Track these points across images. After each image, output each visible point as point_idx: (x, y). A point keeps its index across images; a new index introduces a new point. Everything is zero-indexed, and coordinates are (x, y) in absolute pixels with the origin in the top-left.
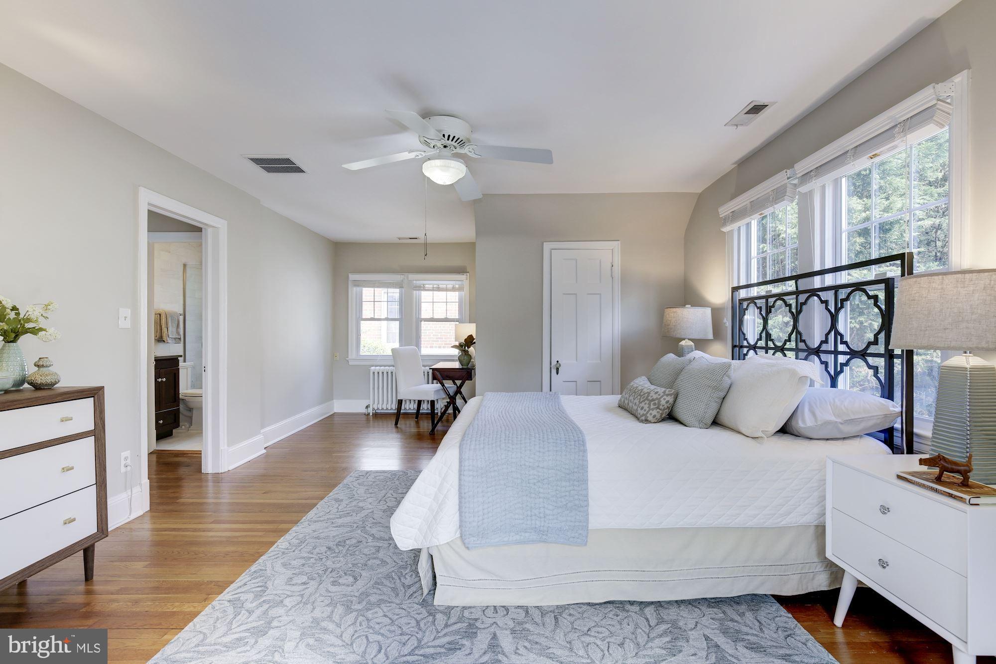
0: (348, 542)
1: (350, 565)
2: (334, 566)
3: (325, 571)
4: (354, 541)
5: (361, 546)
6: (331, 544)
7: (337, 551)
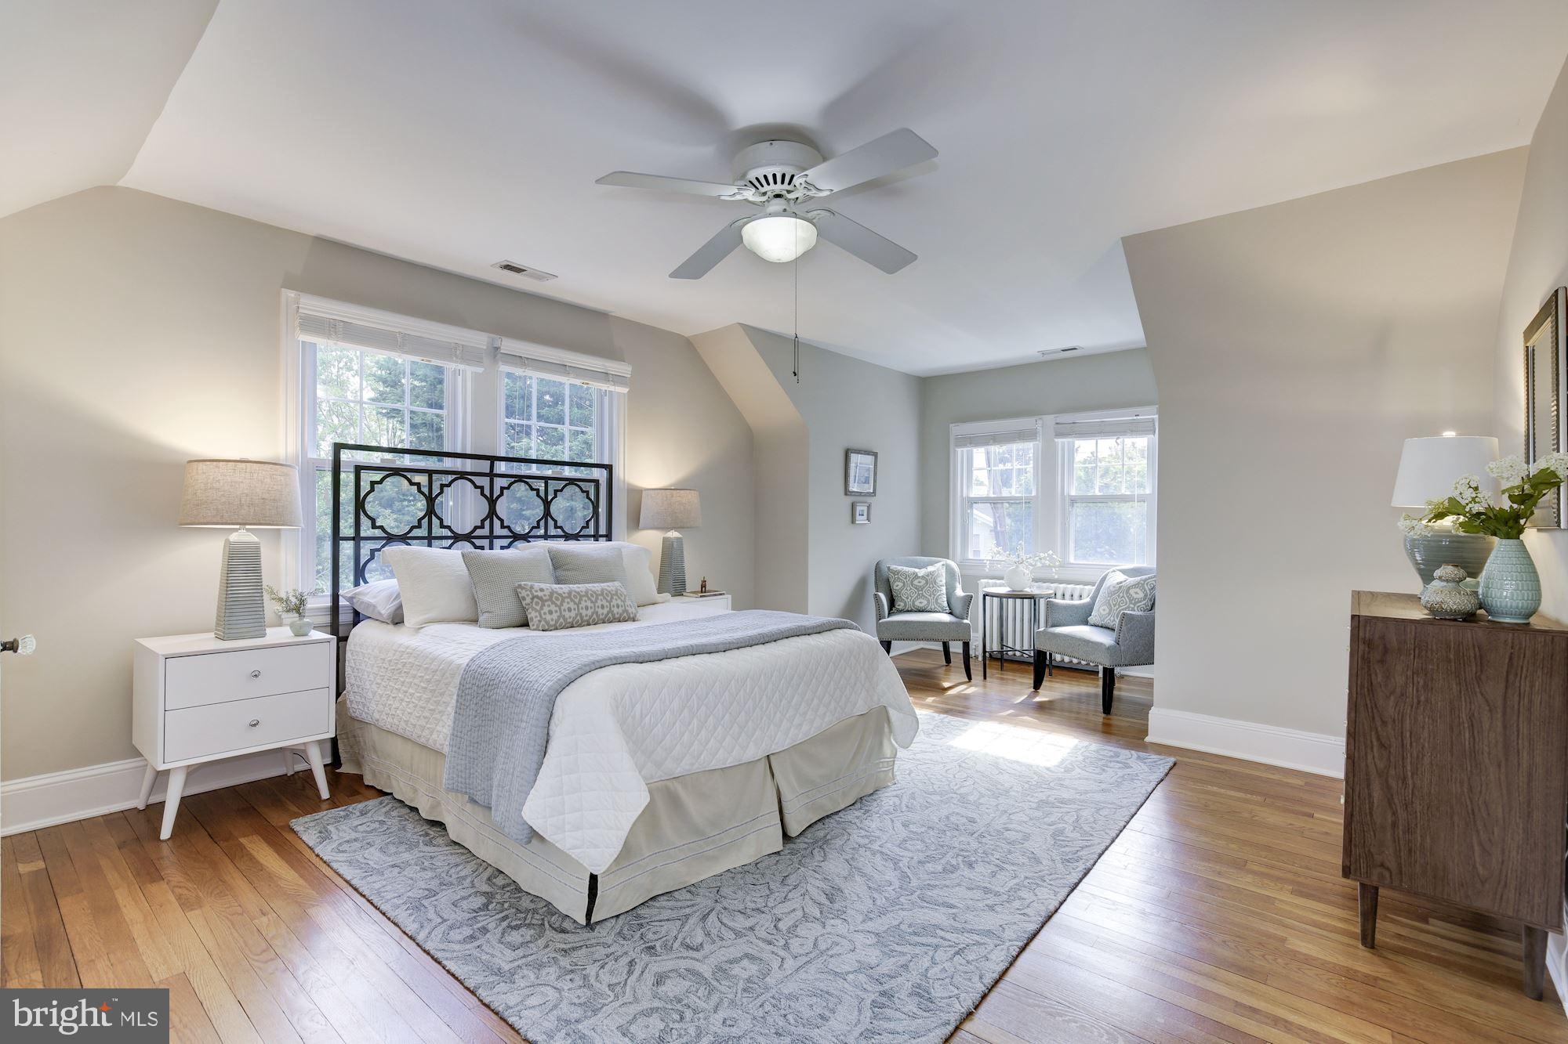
0: (940, 868)
1: (948, 833)
2: (970, 839)
3: (982, 836)
4: (929, 867)
5: (921, 856)
6: (967, 872)
7: (960, 859)
